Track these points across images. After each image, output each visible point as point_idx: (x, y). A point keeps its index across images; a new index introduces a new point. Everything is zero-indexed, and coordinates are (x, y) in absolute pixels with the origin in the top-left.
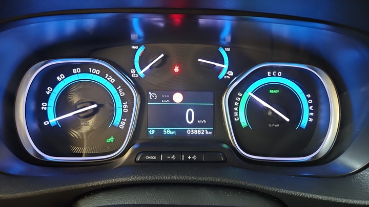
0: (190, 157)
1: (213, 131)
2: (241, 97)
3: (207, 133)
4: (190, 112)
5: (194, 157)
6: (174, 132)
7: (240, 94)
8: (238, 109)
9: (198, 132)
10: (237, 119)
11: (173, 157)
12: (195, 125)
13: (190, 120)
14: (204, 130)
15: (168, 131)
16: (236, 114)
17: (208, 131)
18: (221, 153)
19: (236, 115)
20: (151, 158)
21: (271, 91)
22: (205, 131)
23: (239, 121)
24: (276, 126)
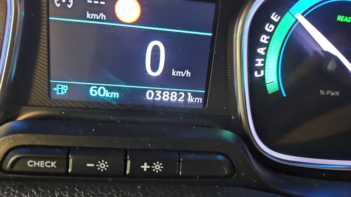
0: (145, 167)
1: (205, 97)
2: (276, 24)
3: (190, 99)
4: (156, 49)
5: (158, 167)
6: (116, 95)
7: (274, 17)
8: (266, 51)
9: (169, 96)
10: (259, 73)
11: (103, 166)
12: (166, 81)
13: (155, 68)
14: (186, 93)
15: (99, 92)
16: (259, 62)
17: (194, 95)
18: (223, 154)
19: (259, 64)
20: (41, 164)
21: (340, 18)
22: (186, 96)
23: (263, 78)
24: (332, 94)
